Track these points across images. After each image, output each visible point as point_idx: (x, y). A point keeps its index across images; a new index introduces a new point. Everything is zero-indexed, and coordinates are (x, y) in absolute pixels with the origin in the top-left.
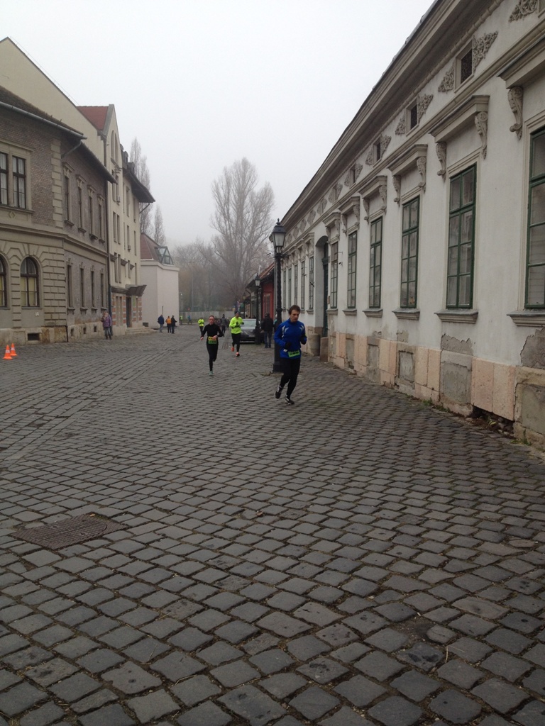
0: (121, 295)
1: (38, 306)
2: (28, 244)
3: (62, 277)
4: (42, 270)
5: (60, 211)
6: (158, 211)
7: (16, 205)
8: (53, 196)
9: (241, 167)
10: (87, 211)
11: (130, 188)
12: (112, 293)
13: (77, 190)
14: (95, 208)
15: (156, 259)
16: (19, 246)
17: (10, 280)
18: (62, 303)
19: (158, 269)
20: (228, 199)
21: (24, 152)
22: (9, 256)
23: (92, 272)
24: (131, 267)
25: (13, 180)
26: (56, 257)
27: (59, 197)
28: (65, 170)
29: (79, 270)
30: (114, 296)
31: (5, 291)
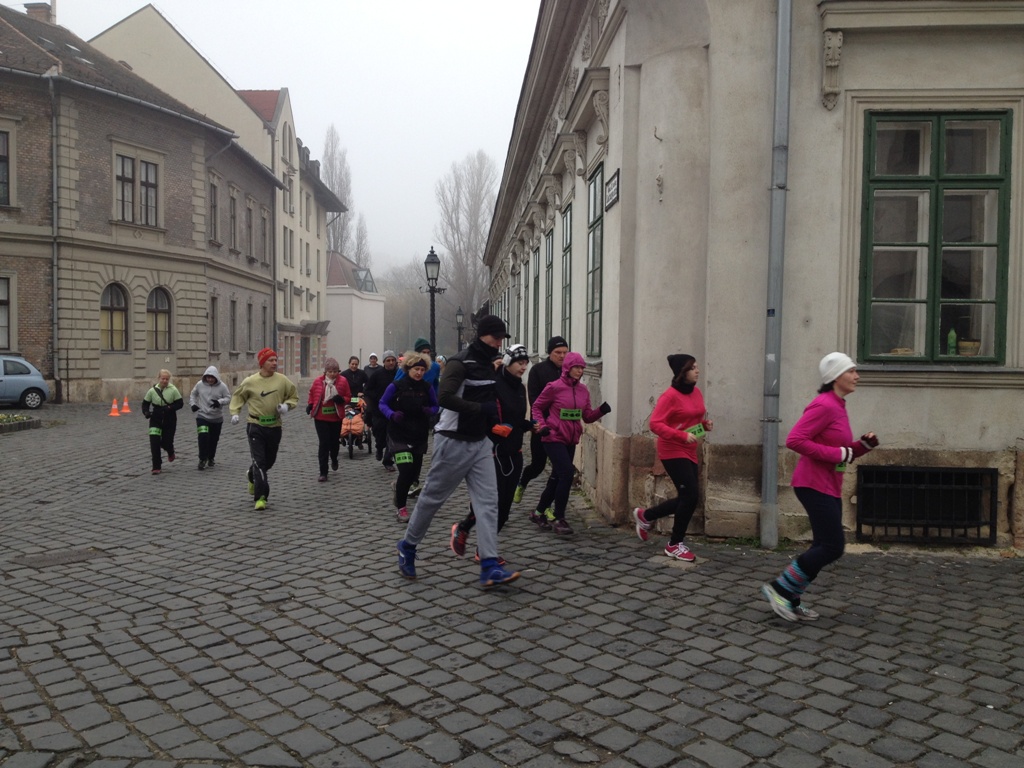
0: (292, 334)
1: (170, 349)
2: (158, 271)
3: (203, 313)
4: (175, 303)
5: (202, 228)
6: (361, 220)
7: (144, 222)
8: (193, 210)
9: (477, 163)
10: (244, 226)
11: (312, 194)
12: (278, 332)
13: (229, 200)
14: (256, 222)
15: (352, 286)
16: (147, 274)
17: (133, 317)
18: (201, 346)
19: (355, 301)
20: (458, 203)
21: (156, 156)
22: (133, 286)
23: (250, 306)
24: (311, 297)
25: (140, 190)
26: (195, 287)
27: (202, 211)
28: (211, 176)
29: (229, 303)
30: (281, 337)
31: (126, 331)
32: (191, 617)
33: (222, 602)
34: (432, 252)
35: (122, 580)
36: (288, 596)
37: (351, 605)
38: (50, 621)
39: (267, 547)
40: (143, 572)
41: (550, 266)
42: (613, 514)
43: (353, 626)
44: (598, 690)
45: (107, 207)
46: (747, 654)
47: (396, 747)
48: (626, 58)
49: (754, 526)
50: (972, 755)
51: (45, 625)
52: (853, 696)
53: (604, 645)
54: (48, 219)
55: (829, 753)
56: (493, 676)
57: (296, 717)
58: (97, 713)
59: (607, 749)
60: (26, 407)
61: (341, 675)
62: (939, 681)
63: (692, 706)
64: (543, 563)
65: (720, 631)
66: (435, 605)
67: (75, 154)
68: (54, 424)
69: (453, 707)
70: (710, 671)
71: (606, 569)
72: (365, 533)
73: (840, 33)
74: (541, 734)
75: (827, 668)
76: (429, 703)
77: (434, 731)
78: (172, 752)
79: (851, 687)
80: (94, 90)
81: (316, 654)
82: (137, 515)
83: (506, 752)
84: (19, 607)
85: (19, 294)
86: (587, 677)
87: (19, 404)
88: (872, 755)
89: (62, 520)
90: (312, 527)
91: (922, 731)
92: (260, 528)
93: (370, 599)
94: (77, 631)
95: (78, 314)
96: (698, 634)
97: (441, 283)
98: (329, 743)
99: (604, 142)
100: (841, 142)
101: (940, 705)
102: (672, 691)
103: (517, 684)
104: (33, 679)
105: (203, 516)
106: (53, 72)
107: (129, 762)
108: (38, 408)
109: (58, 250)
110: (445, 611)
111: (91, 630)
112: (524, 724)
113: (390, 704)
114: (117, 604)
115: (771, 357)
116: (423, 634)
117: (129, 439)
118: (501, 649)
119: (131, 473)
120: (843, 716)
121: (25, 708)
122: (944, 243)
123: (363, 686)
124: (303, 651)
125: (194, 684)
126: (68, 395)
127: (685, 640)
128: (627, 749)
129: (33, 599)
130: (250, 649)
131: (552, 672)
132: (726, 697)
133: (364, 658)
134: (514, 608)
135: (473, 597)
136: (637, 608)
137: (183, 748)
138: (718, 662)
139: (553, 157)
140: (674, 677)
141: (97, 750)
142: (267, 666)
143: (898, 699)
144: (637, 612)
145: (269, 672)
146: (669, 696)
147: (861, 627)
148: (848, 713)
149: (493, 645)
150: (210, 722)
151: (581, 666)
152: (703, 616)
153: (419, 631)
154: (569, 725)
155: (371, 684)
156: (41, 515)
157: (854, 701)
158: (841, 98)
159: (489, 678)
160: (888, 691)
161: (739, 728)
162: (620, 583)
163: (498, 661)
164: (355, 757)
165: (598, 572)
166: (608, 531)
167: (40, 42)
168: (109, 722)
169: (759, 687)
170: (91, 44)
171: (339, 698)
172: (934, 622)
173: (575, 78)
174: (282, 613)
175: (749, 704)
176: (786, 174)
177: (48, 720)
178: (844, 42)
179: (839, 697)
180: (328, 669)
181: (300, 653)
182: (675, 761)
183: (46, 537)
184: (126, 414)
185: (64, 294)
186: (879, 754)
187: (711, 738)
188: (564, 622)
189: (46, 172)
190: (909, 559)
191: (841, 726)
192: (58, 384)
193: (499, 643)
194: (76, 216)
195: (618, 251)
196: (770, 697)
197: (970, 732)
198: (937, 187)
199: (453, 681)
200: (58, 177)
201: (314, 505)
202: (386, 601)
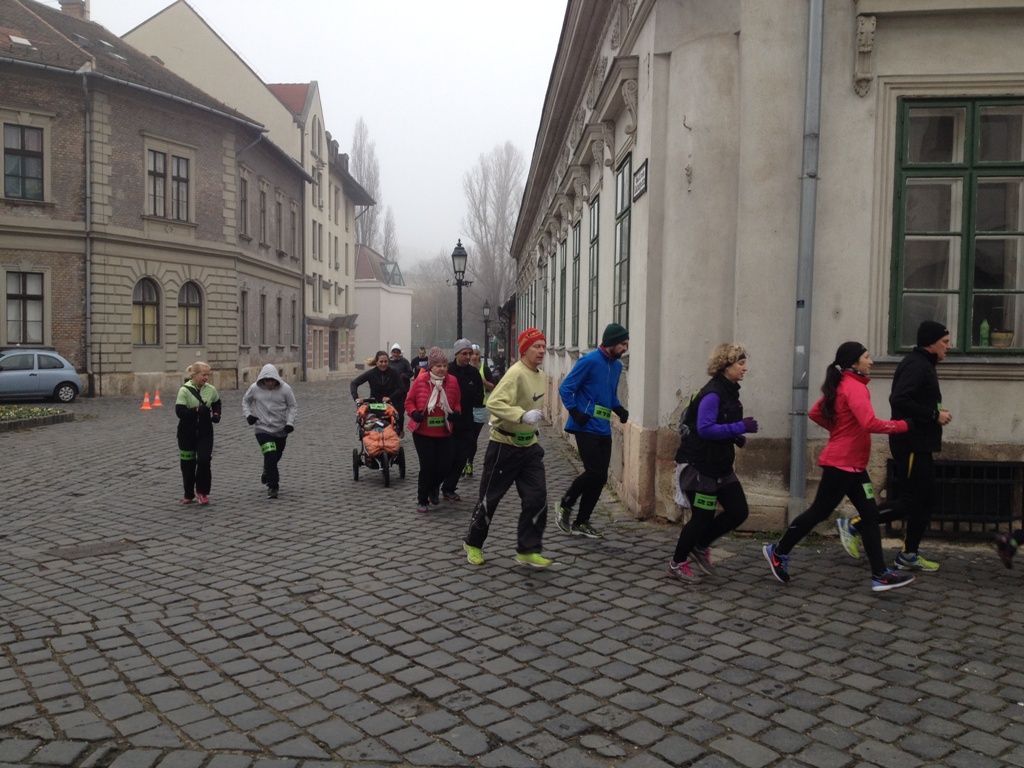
0: (321, 328)
1: (201, 343)
2: (189, 265)
3: (234, 307)
4: (206, 298)
5: (232, 222)
6: (389, 214)
7: (175, 217)
8: (224, 205)
9: (504, 155)
10: (273, 220)
11: (340, 187)
12: (307, 326)
13: (258, 195)
14: (286, 216)
15: (380, 279)
16: (178, 268)
17: (165, 311)
18: (231, 340)
19: (383, 294)
20: (485, 195)
21: (188, 151)
22: (164, 281)
23: (279, 300)
24: (340, 291)
25: (172, 185)
26: (226, 281)
27: (233, 206)
28: (241, 170)
29: (259, 297)
30: (310, 330)
31: (158, 325)
32: (221, 609)
33: (252, 594)
34: (459, 245)
35: (154, 571)
36: (316, 588)
37: (378, 597)
38: (83, 612)
39: (296, 539)
40: (174, 564)
41: (577, 258)
42: (638, 508)
43: (381, 618)
44: (625, 684)
45: (139, 202)
46: (774, 649)
47: (423, 739)
48: (656, 45)
49: (783, 520)
50: (1002, 753)
51: (79, 616)
52: (882, 692)
53: (631, 639)
54: (81, 214)
55: (857, 750)
56: (520, 669)
57: (325, 708)
58: (130, 703)
59: (634, 744)
60: (61, 401)
61: (369, 667)
62: (969, 678)
63: (718, 701)
64: (570, 557)
65: (747, 626)
66: (462, 598)
67: (108, 150)
68: (87, 417)
69: (480, 699)
70: (738, 667)
71: (633, 563)
72: (394, 525)
73: (874, 18)
74: (567, 728)
75: (856, 664)
76: (456, 695)
77: (461, 724)
78: (202, 743)
79: (881, 683)
80: (126, 86)
81: (344, 646)
82: (169, 508)
83: (532, 745)
84: (53, 598)
85: (52, 289)
86: (613, 670)
87: (53, 398)
88: (901, 752)
89: (94, 512)
90: (340, 520)
91: (952, 729)
92: (290, 520)
93: (397, 592)
94: (110, 622)
95: (110, 309)
96: (725, 629)
97: (468, 276)
98: (356, 734)
99: (633, 132)
100: (873, 129)
101: (970, 702)
102: (699, 685)
103: (543, 677)
104: (67, 668)
105: (233, 508)
106: (87, 68)
107: (160, 752)
108: (71, 401)
109: (91, 246)
110: (471, 604)
111: (123, 621)
112: (550, 718)
113: (417, 696)
114: (149, 595)
115: (801, 349)
116: (451, 627)
117: (160, 432)
118: (527, 643)
119: (163, 466)
120: (872, 712)
121: (59, 697)
122: (977, 232)
123: (390, 678)
124: (332, 643)
125: (224, 675)
126: (101, 389)
127: (712, 635)
128: (653, 744)
129: (66, 590)
130: (279, 640)
131: (579, 666)
132: (752, 692)
133: (392, 650)
134: (539, 601)
135: (499, 590)
136: (663, 603)
137: (214, 738)
138: (745, 658)
139: (581, 147)
140: (701, 672)
141: (130, 740)
142: (296, 657)
143: (927, 696)
144: (663, 606)
145: (297, 663)
146: (695, 690)
147: (890, 622)
148: (877, 709)
149: (520, 638)
150: (240, 713)
151: (608, 659)
152: (730, 610)
153: (446, 624)
154: (596, 719)
155: (398, 676)
156: (75, 507)
157: (881, 697)
158: (874, 84)
159: (515, 671)
160: (917, 687)
161: (767, 724)
162: (646, 578)
163: (524, 654)
164: (383, 749)
165: (624, 566)
166: (635, 525)
167: (75, 38)
168: (141, 712)
169: (787, 682)
170: (124, 40)
171: (367, 690)
172: (965, 618)
173: (604, 67)
174: (311, 605)
175: (777, 699)
176: (817, 162)
177: (82, 710)
178: (877, 27)
179: (867, 693)
180: (356, 661)
181: (329, 645)
182: (702, 756)
183: (79, 529)
184: (157, 408)
185: (97, 289)
186: (908, 751)
187: (738, 733)
188: (590, 615)
189: (79, 167)
190: (939, 554)
191: (870, 722)
192: (91, 378)
193: (525, 636)
194: (109, 211)
195: (646, 244)
196: (797, 693)
197: (1001, 730)
198: (971, 175)
199: (479, 674)
200: (91, 172)
201: (342, 497)
202: (413, 594)
